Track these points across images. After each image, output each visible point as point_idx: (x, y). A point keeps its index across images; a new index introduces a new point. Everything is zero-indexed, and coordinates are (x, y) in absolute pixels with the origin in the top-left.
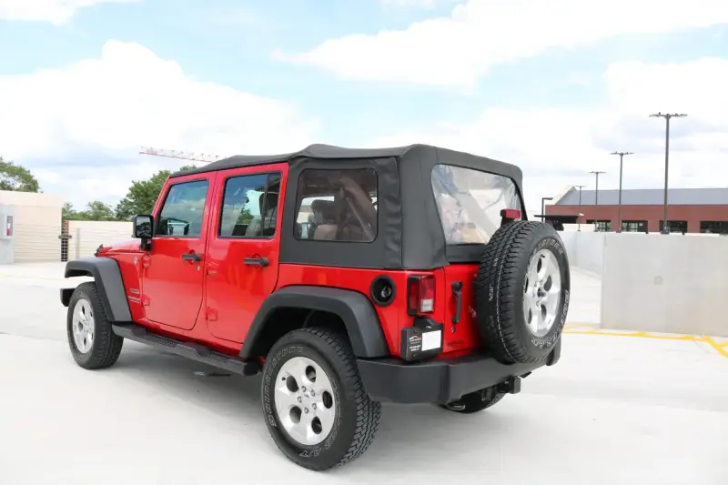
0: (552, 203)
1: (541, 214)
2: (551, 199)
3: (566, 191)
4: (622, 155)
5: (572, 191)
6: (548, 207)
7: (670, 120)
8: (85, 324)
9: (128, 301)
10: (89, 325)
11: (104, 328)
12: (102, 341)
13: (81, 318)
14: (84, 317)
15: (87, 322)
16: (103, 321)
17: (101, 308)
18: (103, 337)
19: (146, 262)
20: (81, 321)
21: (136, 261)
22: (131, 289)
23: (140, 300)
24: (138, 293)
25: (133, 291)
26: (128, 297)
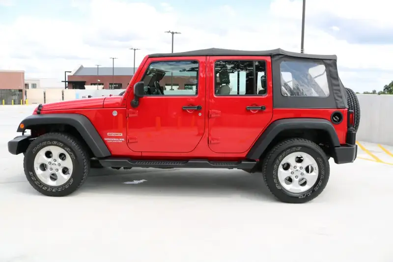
0: (71, 74)
1: (64, 80)
2: (70, 72)
3: (78, 69)
4: (135, 50)
5: (81, 68)
6: (69, 76)
7: (174, 35)
8: (53, 164)
9: (105, 142)
10: (60, 165)
11: (85, 164)
12: (84, 173)
13: (46, 160)
14: (50, 160)
15: (56, 163)
16: (84, 160)
17: (80, 150)
18: (85, 171)
19: (133, 113)
20: (47, 163)
21: (115, 114)
22: (108, 133)
23: (123, 140)
24: (121, 135)
25: (113, 134)
26: (105, 139)
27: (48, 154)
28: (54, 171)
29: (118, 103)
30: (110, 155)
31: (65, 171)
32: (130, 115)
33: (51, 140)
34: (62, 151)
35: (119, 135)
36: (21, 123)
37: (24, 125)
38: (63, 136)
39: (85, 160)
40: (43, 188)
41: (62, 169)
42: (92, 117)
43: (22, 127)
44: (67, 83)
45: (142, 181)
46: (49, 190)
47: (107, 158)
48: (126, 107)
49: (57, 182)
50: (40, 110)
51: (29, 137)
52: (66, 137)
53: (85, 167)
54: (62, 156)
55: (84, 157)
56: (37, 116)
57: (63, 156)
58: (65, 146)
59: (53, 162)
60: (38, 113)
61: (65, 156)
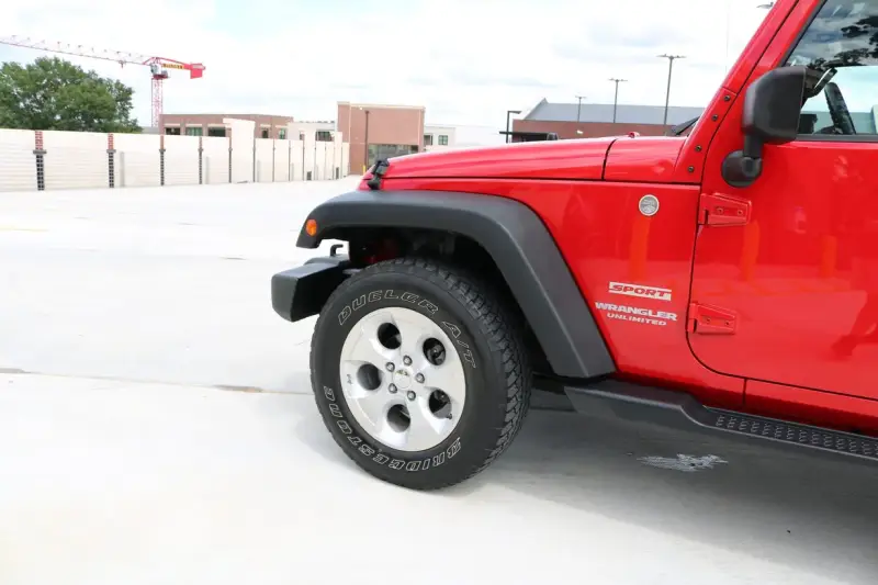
0: (521, 117)
2: (518, 112)
3: (534, 106)
4: (672, 58)
5: (543, 104)
6: (515, 122)
8: (400, 372)
9: (596, 316)
10: (421, 378)
11: (512, 392)
12: (505, 424)
13: (380, 355)
14: (390, 354)
15: (409, 369)
16: (508, 375)
17: (497, 337)
18: (508, 417)
19: (731, 211)
20: (381, 366)
21: (649, 206)
22: (612, 284)
23: (674, 317)
24: (667, 297)
25: (634, 290)
26: (599, 305)
27: (389, 336)
28: (401, 398)
29: (663, 163)
30: (611, 369)
31: (438, 402)
32: (714, 219)
33: (401, 287)
34: (434, 331)
35: (657, 296)
36: (310, 218)
37: (318, 225)
38: (442, 275)
39: (513, 377)
40: (362, 450)
41: (427, 395)
42: (556, 211)
43: (312, 231)
44: (510, 136)
45: (707, 461)
46: (378, 459)
47: (597, 381)
48: (700, 184)
49: (407, 436)
50: (379, 176)
51: (343, 265)
52: (452, 281)
53: (510, 406)
54: (432, 349)
55: (509, 366)
56: (370, 197)
57: (436, 349)
58: (443, 313)
59: (400, 365)
60: (373, 187)
61: (443, 350)
